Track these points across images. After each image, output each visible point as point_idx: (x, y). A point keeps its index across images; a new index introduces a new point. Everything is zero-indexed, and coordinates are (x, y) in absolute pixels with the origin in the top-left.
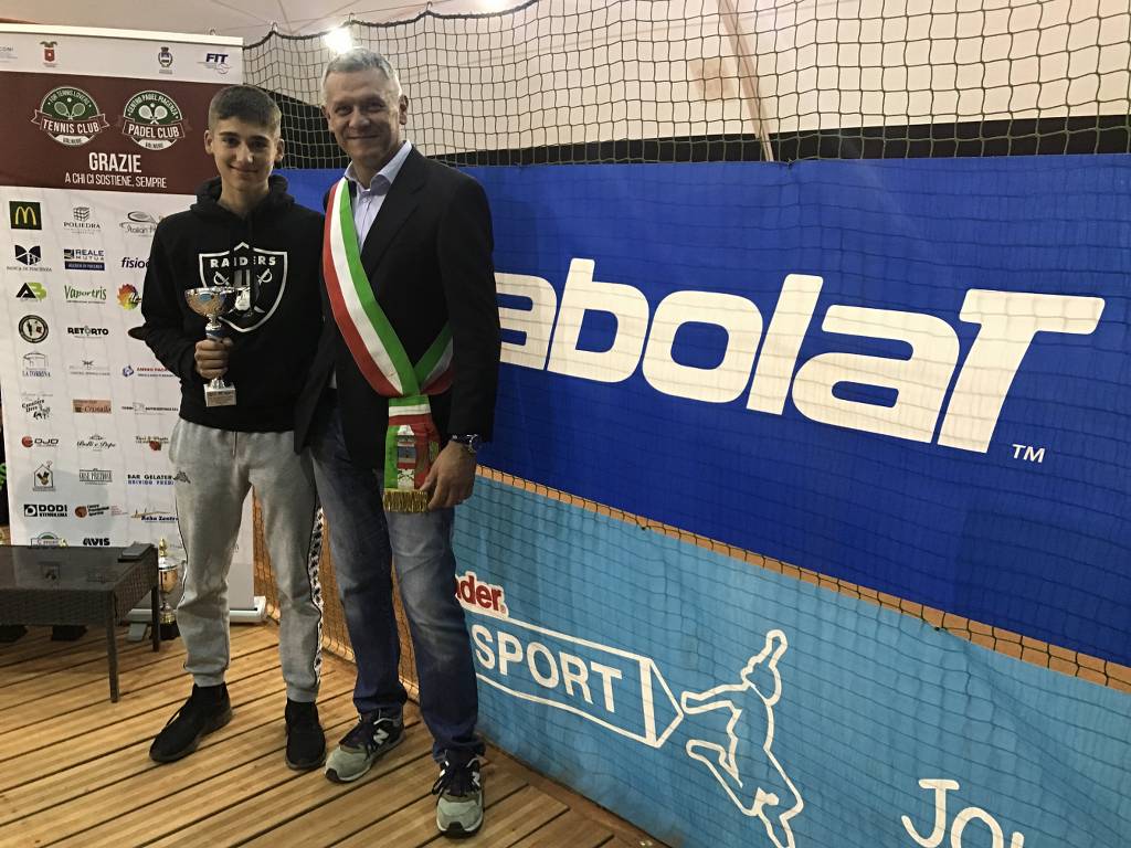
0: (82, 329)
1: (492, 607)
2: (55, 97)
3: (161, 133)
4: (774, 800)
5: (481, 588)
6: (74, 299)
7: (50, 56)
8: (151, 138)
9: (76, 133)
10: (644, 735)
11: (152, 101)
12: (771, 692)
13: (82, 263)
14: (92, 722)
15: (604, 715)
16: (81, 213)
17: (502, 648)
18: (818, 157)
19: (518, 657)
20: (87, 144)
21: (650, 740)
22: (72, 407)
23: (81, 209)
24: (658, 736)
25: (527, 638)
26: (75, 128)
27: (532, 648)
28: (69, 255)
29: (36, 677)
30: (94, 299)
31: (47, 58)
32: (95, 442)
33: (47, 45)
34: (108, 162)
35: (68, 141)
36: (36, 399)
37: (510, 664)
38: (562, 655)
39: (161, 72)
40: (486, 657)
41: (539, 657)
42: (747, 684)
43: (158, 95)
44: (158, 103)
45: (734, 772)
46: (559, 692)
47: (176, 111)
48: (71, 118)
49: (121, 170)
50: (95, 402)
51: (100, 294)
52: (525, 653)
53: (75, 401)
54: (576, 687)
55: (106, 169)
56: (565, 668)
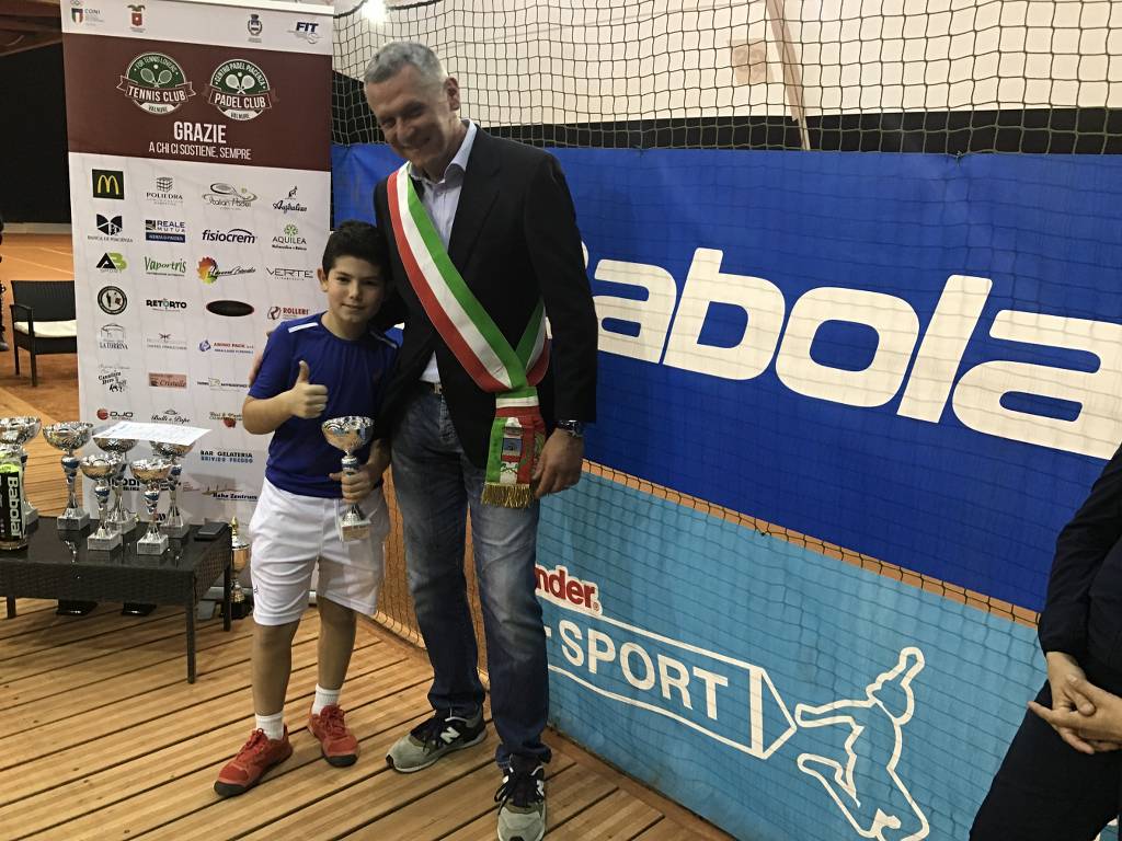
0: (160, 302)
1: (584, 603)
2: (141, 63)
3: (248, 103)
4: (895, 823)
5: (572, 583)
6: (154, 271)
7: (137, 21)
8: (237, 109)
9: (162, 101)
10: (750, 746)
11: (239, 70)
12: (900, 712)
13: (163, 234)
14: (170, 704)
15: (705, 722)
16: (164, 183)
17: (592, 646)
18: (994, 150)
19: (609, 656)
20: (173, 113)
21: (756, 750)
22: (147, 380)
23: (164, 179)
24: (766, 747)
25: (621, 637)
26: (161, 96)
27: (626, 649)
28: (150, 226)
29: (110, 654)
30: (174, 272)
31: (134, 22)
32: (169, 416)
33: (135, 9)
34: (193, 132)
35: (152, 108)
36: (112, 371)
37: (599, 662)
38: (660, 657)
39: (250, 40)
40: (574, 654)
41: (633, 657)
42: (872, 701)
43: (246, 64)
44: (246, 73)
45: (851, 790)
46: (654, 695)
47: (264, 81)
48: (157, 85)
49: (206, 140)
50: (170, 376)
51: (180, 266)
52: (618, 652)
53: (151, 375)
54: (674, 691)
55: (191, 139)
56: (663, 671)
